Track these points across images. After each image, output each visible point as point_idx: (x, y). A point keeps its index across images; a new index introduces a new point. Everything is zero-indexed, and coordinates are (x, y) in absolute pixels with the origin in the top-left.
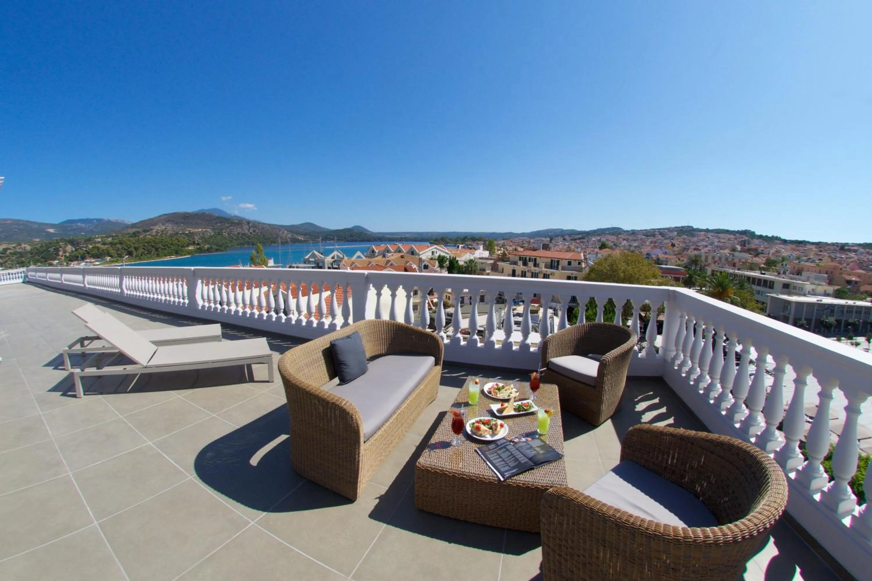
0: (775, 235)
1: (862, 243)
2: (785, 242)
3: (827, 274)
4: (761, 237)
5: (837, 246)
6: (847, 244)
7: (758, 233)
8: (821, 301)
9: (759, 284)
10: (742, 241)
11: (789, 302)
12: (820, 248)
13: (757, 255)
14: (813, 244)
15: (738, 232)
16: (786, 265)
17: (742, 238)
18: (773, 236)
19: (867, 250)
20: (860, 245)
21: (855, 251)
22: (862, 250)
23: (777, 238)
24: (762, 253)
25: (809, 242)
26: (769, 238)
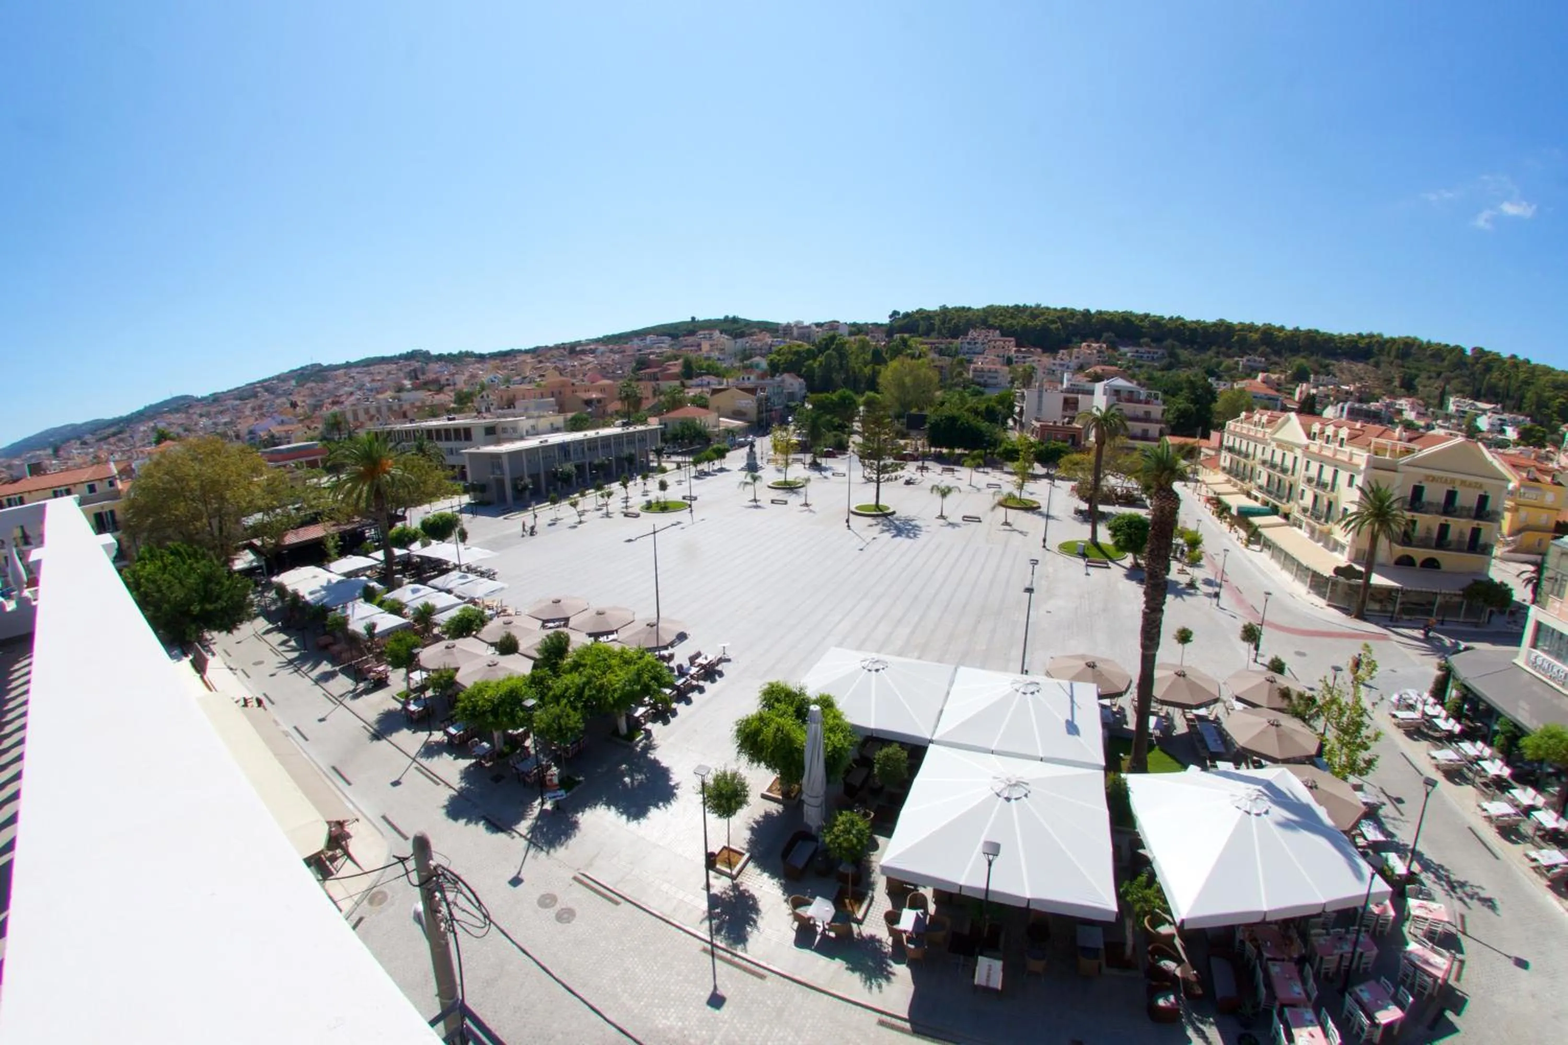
0: (464, 350)
1: (601, 336)
2: (481, 358)
3: (553, 396)
4: (440, 358)
5: (564, 348)
6: (579, 343)
7: (434, 352)
8: (546, 441)
9: (448, 439)
10: (411, 371)
11: (497, 456)
12: (539, 356)
13: (440, 390)
14: (527, 352)
15: (401, 357)
16: (488, 396)
17: (410, 365)
18: (460, 353)
19: (610, 346)
20: (598, 341)
21: (593, 352)
22: (602, 348)
23: (468, 354)
24: (449, 385)
25: (520, 351)
26: (454, 356)
